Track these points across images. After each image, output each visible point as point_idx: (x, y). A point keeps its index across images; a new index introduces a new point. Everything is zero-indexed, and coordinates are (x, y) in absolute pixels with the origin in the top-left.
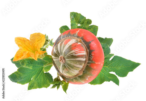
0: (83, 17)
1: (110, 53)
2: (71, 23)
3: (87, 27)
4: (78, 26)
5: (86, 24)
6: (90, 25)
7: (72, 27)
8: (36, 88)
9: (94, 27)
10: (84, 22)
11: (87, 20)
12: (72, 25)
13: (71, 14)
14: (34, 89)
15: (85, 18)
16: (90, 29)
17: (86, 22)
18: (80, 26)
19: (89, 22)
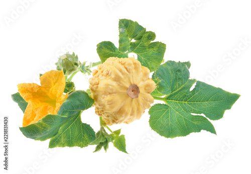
0: (141, 28)
1: (190, 78)
2: (120, 38)
3: (146, 44)
4: (132, 43)
5: (145, 39)
6: (152, 42)
7: (120, 45)
8: (63, 146)
9: (158, 45)
10: (142, 37)
11: (147, 32)
12: (120, 41)
13: (120, 23)
14: (59, 146)
15: (145, 29)
16: (153, 48)
17: (146, 35)
18: (134, 43)
19: (152, 36)
